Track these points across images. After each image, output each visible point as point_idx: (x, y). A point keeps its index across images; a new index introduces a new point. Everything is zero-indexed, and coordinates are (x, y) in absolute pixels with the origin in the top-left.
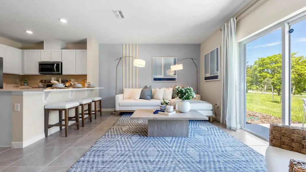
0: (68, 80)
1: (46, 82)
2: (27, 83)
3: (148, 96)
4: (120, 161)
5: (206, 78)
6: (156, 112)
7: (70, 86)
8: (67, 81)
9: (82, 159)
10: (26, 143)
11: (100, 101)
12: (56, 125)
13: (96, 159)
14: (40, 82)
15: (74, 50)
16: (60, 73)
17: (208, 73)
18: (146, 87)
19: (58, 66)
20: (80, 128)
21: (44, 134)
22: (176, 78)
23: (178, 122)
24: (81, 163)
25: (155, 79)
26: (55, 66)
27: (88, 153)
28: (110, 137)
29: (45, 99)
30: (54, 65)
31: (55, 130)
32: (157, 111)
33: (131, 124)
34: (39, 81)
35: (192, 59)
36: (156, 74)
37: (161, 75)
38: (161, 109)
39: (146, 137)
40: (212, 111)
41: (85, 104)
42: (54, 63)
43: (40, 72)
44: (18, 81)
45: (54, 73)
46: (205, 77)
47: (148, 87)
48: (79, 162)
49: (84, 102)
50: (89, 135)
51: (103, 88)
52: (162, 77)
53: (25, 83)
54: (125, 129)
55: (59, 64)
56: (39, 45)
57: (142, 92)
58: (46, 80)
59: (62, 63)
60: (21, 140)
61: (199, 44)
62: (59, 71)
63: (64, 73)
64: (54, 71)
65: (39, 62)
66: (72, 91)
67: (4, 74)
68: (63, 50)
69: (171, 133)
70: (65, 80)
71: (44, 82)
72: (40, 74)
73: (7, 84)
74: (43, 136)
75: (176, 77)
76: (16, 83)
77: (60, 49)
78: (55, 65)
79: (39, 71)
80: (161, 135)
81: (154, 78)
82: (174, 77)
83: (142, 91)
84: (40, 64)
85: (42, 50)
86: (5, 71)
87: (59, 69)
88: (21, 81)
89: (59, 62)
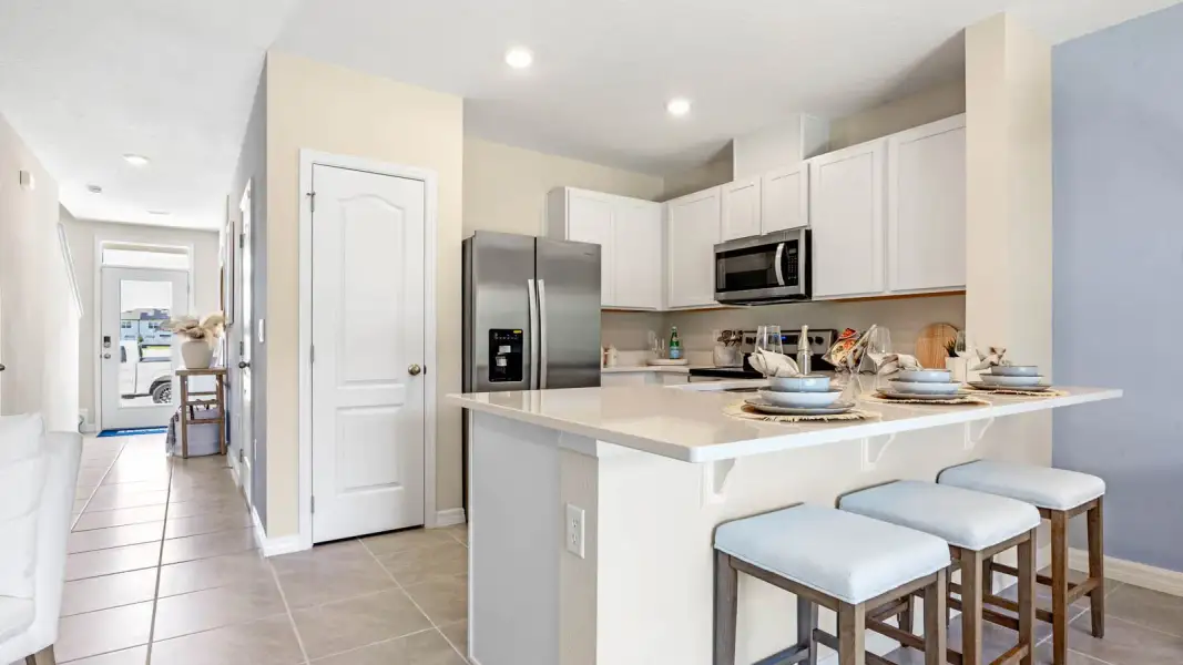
0: (842, 330)
1: (740, 340)
2: (677, 343)
7: (851, 363)
8: (835, 338)
11: (1093, 512)
14: (719, 340)
15: (876, 145)
16: (802, 291)
19: (792, 251)
26: (778, 256)
29: (718, 488)
30: (775, 249)
34: (717, 334)
42: (773, 241)
43: (723, 295)
44: (651, 335)
45: (775, 291)
51: (1117, 393)
53: (672, 344)
55: (793, 244)
58: (741, 332)
59: (809, 234)
62: (795, 282)
63: (819, 291)
64: (777, 285)
65: (716, 246)
67: (603, 310)
68: (818, 161)
70: (828, 330)
71: (735, 341)
72: (722, 302)
76: (647, 348)
77: (802, 155)
78: (780, 247)
79: (718, 290)
84: (719, 256)
85: (726, 187)
86: (608, 299)
87: (796, 273)
88: (660, 336)
89: (797, 231)
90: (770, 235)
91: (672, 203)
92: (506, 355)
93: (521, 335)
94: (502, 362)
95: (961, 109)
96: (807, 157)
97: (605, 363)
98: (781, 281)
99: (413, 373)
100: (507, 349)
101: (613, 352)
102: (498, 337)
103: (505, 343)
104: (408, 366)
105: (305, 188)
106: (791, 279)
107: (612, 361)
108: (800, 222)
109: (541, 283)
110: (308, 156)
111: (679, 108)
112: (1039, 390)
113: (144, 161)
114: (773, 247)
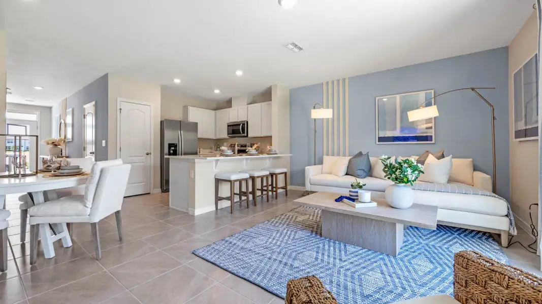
3: (361, 171)
4: (259, 253)
5: (519, 134)
6: (340, 199)
9: (227, 239)
10: (198, 211)
11: (285, 173)
12: (227, 199)
13: (238, 243)
15: (260, 104)
16: (246, 135)
17: (522, 120)
18: (360, 154)
19: (244, 126)
20: (251, 207)
21: (215, 206)
22: (431, 136)
23: (374, 223)
24: (223, 242)
25: (381, 139)
26: (241, 127)
27: (237, 235)
28: (273, 225)
29: (216, 168)
31: (226, 204)
32: (341, 196)
33: (316, 215)
35: (473, 89)
36: (385, 129)
37: (395, 129)
38: (350, 195)
39: (318, 237)
40: (506, 220)
41: (258, 177)
46: (516, 130)
47: (363, 153)
48: (222, 240)
49: (256, 174)
50: (254, 217)
51: (291, 155)
52: (397, 134)
53: (217, 147)
54: (301, 218)
55: (244, 124)
56: (228, 104)
57: (349, 163)
59: (247, 122)
60: (194, 207)
61: (504, 46)
63: (249, 135)
65: (228, 123)
66: (247, 159)
67: (198, 138)
68: (249, 106)
69: (361, 240)
72: (229, 137)
73: (203, 149)
74: (213, 208)
75: (431, 133)
76: (211, 148)
77: (246, 104)
79: (228, 134)
80: (344, 240)
81: (379, 137)
82: (427, 133)
83: (350, 161)
84: (228, 126)
85: (230, 109)
86: (200, 135)
87: (244, 131)
88: (215, 145)
89: (244, 121)
90: (240, 122)
91: (217, 111)
92: (172, 150)
93: (177, 145)
94: (172, 152)
95: (271, 100)
96: (248, 104)
97: (199, 153)
98: (241, 132)
99: (147, 154)
100: (173, 148)
101: (201, 149)
102: (170, 145)
103: (172, 147)
104: (146, 153)
105: (119, 108)
106: (244, 133)
107: (201, 152)
108: (245, 119)
109: (182, 132)
110: (119, 99)
111: (217, 91)
112: (276, 154)
113: (41, 88)
114: (240, 125)
